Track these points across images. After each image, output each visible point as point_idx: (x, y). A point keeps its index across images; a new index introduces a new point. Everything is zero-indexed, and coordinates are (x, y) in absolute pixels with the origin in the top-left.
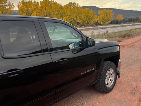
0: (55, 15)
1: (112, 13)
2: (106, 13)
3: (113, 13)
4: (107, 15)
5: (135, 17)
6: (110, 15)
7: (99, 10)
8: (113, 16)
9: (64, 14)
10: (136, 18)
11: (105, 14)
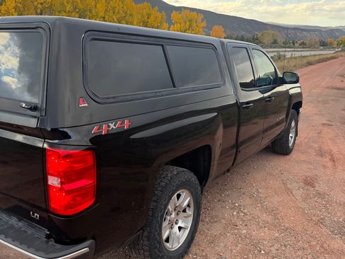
0: (65, 12)
1: (202, 21)
2: (190, 21)
3: (204, 22)
4: (190, 26)
5: (250, 35)
6: (197, 26)
7: (174, 12)
8: (203, 28)
9: (88, 13)
10: (252, 37)
11: (185, 22)
